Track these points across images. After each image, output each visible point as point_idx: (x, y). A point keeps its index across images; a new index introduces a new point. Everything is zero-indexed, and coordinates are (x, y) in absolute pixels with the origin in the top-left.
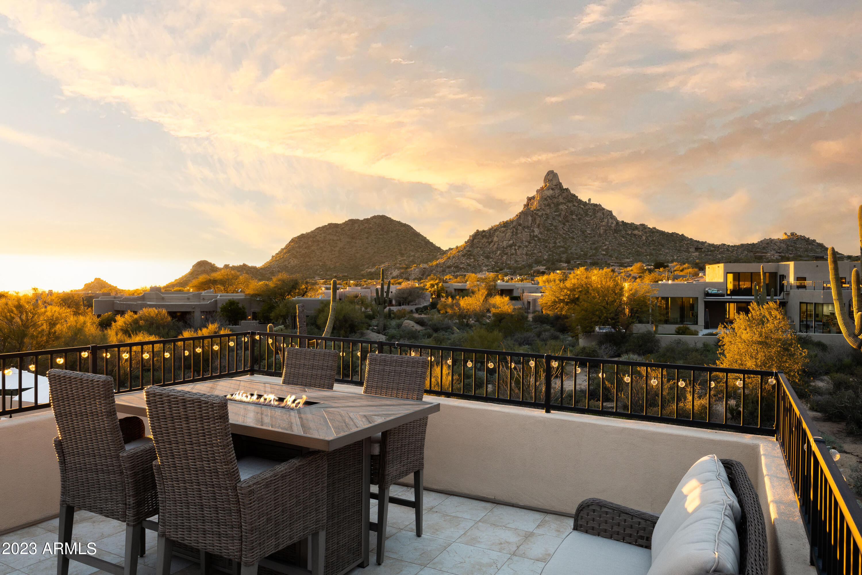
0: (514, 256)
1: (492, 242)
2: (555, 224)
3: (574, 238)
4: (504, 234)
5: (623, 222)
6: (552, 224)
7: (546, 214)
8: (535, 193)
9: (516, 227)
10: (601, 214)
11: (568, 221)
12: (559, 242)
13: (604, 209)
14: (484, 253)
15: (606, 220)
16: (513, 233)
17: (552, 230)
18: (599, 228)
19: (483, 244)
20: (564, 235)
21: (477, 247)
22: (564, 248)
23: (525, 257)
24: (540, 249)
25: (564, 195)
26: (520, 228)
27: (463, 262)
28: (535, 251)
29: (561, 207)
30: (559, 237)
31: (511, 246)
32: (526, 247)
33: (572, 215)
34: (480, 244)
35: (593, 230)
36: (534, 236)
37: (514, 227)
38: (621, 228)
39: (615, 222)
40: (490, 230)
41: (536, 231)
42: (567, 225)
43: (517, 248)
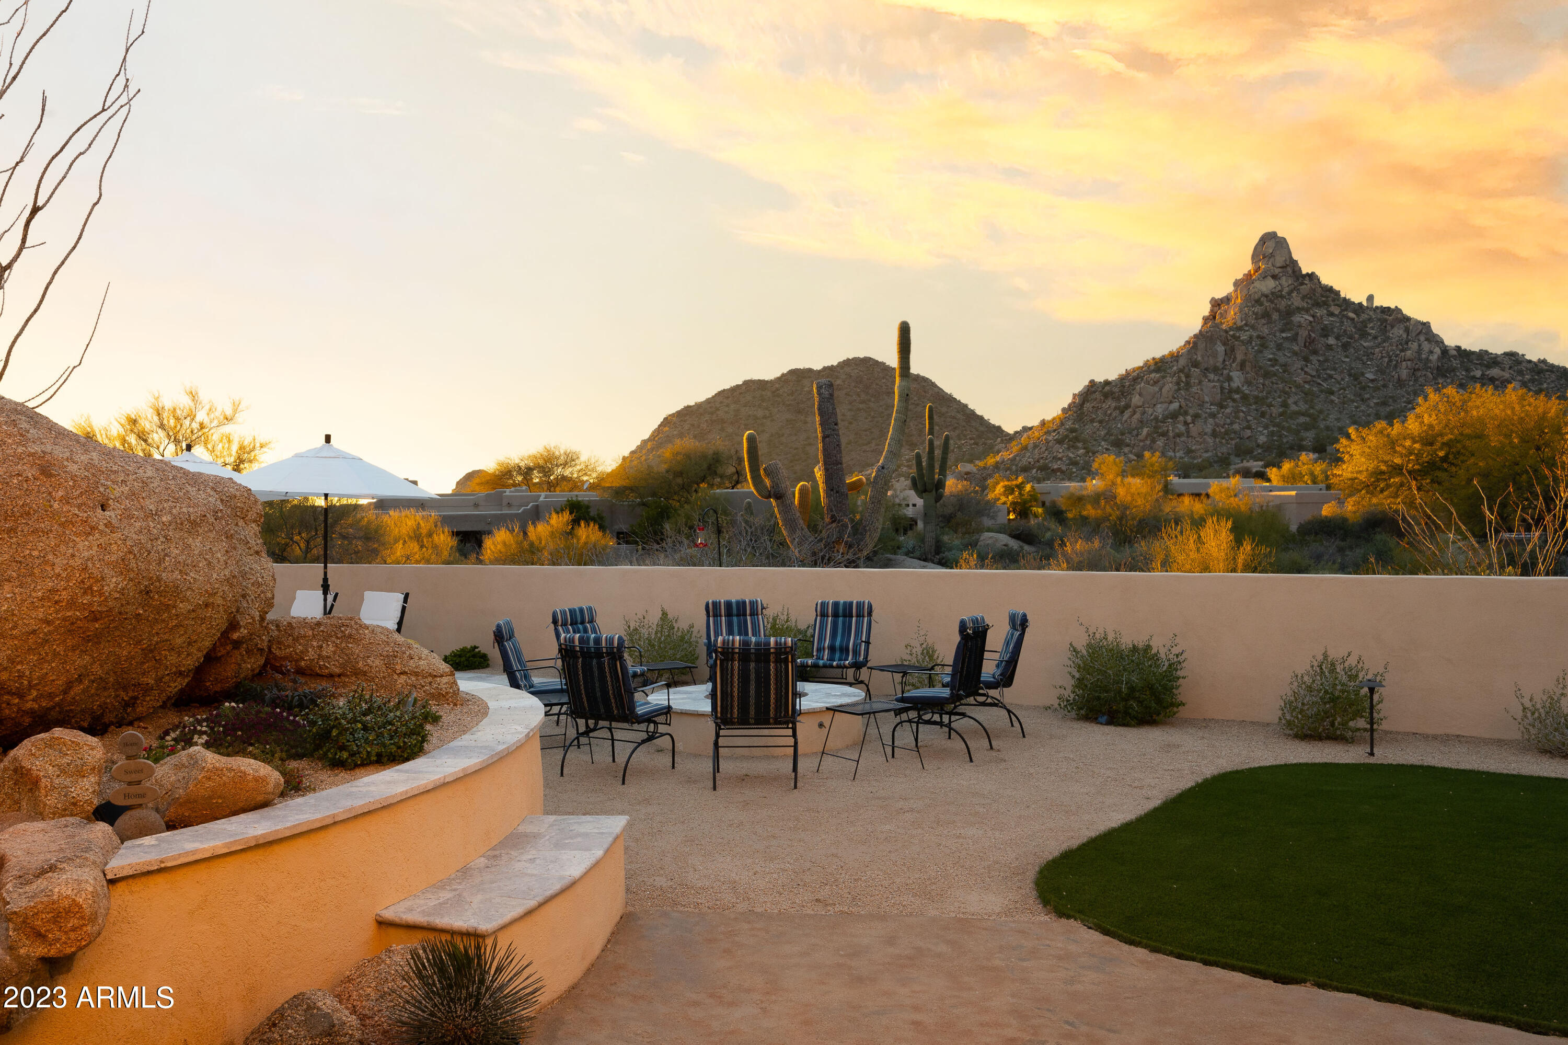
0: (1183, 439)
1: (1127, 406)
2: (1282, 360)
3: (1332, 393)
4: (1156, 389)
5: (1458, 348)
6: (1274, 361)
7: (1259, 337)
8: (1231, 289)
9: (1186, 370)
10: (1401, 332)
11: (1315, 352)
12: (1295, 403)
13: (1408, 319)
14: (1109, 433)
15: (1414, 346)
16: (1178, 384)
17: (1275, 375)
18: (1396, 366)
19: (1105, 414)
20: (1307, 386)
21: (1092, 421)
22: (1309, 415)
23: (1210, 440)
24: (1248, 421)
25: (1305, 289)
26: (1196, 371)
27: (1060, 456)
28: (1236, 427)
29: (1297, 318)
30: (1293, 390)
31: (1174, 416)
32: (1213, 416)
33: (1326, 336)
34: (1099, 412)
35: (1381, 371)
36: (1231, 391)
37: (1181, 371)
38: (1455, 363)
39: (1437, 351)
40: (1122, 379)
41: (1236, 379)
42: (1315, 362)
43: (1189, 419)
